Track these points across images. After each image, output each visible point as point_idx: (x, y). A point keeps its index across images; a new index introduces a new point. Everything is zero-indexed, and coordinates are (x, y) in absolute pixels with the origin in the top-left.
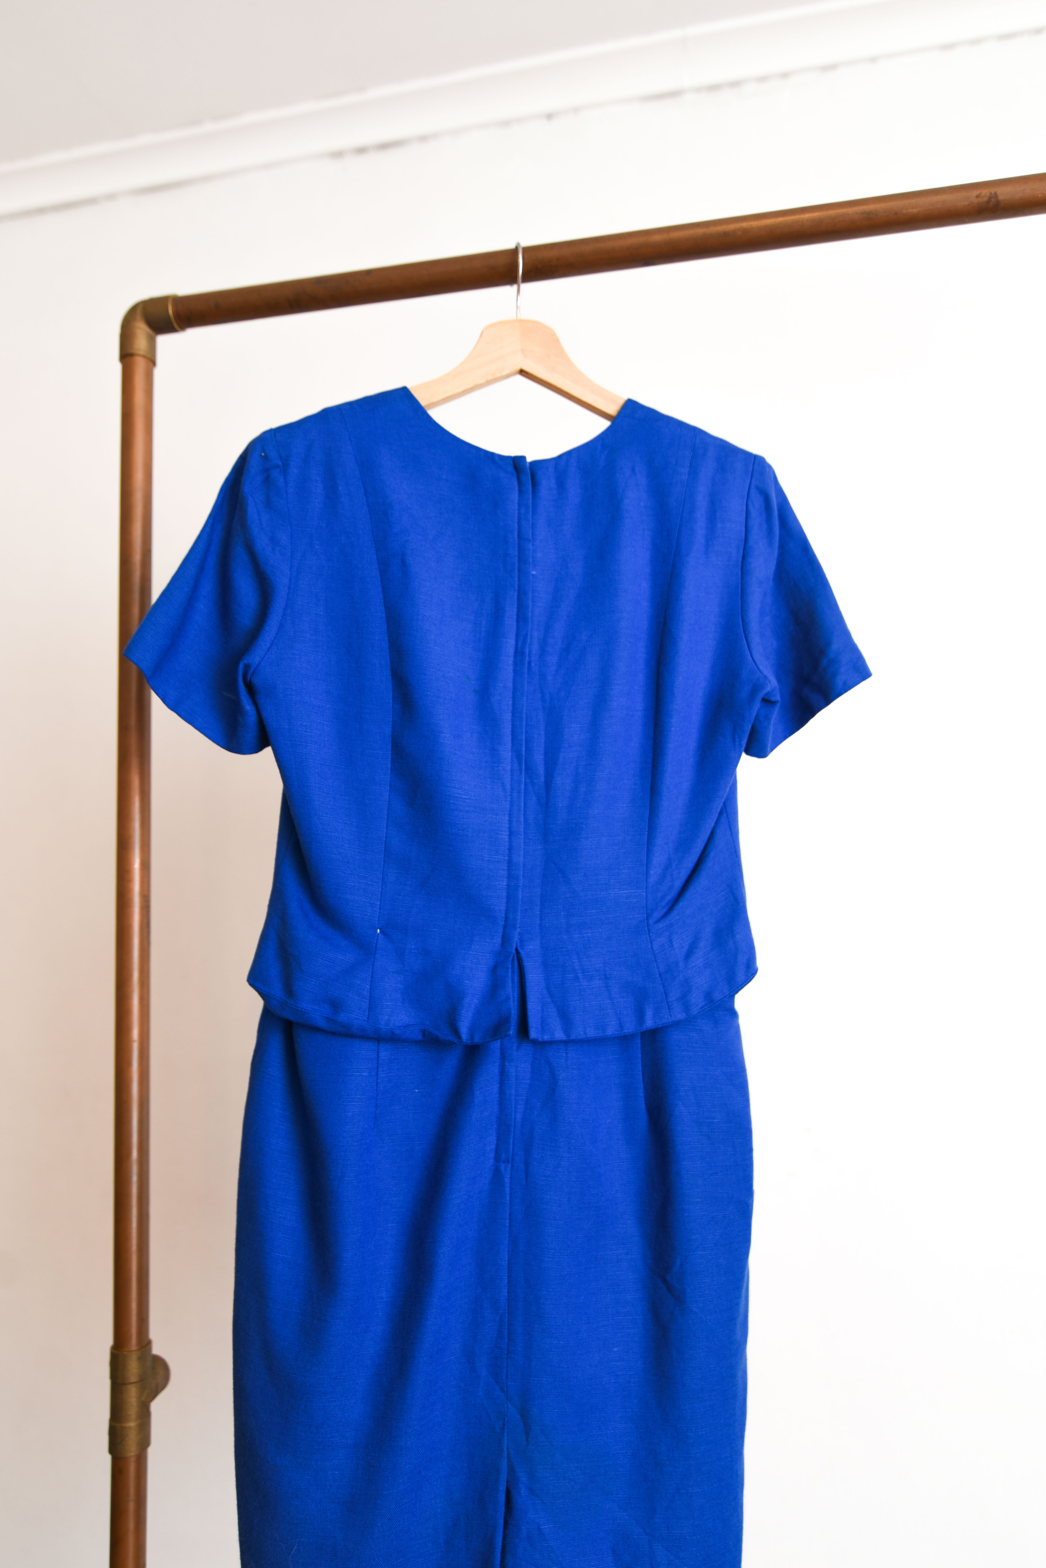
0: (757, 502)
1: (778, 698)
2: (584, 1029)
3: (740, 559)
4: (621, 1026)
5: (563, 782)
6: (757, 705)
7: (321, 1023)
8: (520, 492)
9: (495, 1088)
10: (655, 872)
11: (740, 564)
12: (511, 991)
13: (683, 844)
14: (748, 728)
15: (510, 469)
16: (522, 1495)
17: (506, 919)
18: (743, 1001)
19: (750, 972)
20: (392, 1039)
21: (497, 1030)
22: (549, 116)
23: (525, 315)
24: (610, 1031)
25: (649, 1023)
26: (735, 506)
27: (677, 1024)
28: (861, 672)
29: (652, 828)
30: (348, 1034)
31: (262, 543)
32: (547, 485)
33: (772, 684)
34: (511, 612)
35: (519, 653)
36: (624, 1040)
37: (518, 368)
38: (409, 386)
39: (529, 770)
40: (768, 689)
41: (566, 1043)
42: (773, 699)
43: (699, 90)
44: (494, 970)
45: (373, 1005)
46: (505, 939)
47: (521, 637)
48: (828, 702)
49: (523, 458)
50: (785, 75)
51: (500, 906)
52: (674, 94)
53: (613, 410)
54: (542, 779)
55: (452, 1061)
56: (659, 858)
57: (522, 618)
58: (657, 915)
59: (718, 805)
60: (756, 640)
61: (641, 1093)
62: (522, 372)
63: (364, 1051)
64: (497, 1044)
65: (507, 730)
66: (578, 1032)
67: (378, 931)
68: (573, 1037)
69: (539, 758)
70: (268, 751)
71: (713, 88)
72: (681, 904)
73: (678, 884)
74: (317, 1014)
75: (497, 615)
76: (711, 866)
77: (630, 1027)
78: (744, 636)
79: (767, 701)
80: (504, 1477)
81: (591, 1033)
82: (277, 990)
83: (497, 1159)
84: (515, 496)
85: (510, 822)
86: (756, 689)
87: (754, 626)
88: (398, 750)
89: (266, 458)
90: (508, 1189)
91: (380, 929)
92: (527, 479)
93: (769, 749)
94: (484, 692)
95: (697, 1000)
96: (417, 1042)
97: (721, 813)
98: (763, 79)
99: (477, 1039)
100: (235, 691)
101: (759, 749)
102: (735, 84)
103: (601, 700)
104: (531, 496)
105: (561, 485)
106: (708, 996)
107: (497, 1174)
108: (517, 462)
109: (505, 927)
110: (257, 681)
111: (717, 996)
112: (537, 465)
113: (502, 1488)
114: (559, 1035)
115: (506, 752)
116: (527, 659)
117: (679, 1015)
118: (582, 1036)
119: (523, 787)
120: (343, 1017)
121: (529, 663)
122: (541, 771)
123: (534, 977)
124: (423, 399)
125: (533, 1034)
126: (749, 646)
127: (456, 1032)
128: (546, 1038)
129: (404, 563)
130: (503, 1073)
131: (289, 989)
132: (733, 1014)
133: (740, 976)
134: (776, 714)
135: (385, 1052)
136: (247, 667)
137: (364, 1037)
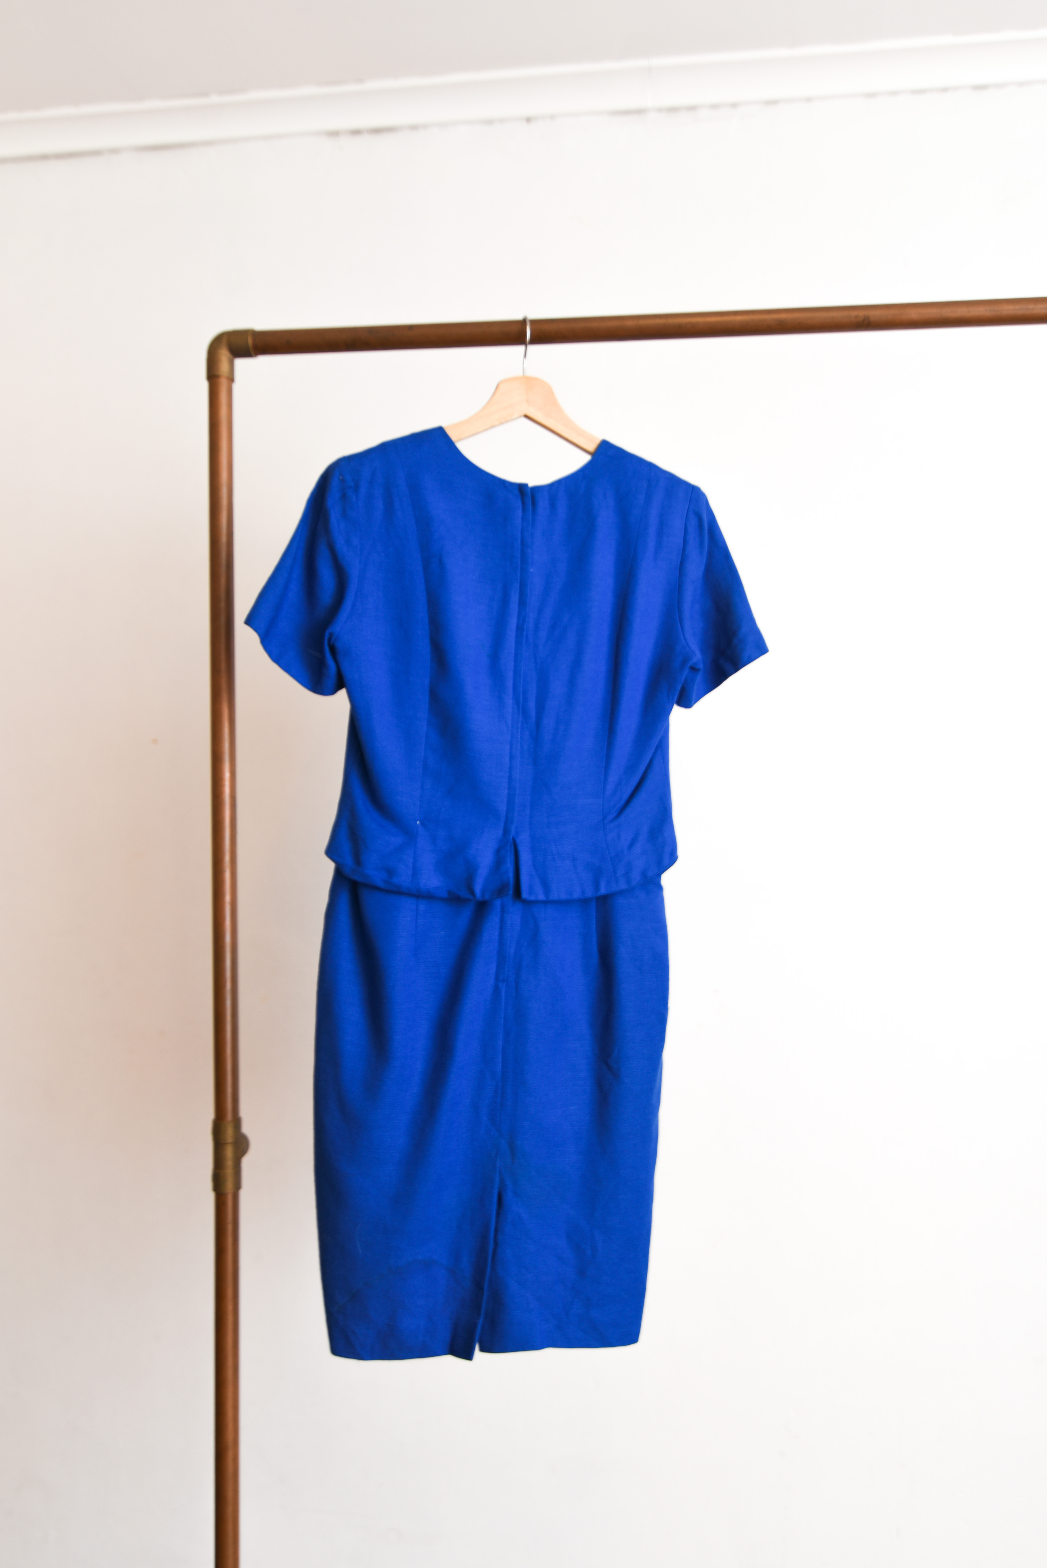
0: (693, 522)
1: (701, 666)
2: (560, 893)
3: (679, 564)
4: (583, 892)
5: (548, 722)
6: (686, 671)
7: (380, 884)
8: (524, 510)
9: (496, 932)
10: (610, 787)
11: (678, 567)
12: (510, 866)
13: (630, 769)
14: (679, 687)
15: (517, 492)
16: (509, 1196)
17: (507, 817)
18: (667, 879)
19: (672, 858)
20: (427, 896)
21: (500, 892)
22: (528, 120)
23: (529, 373)
24: (577, 895)
25: (603, 891)
26: (677, 524)
27: (621, 892)
28: (761, 649)
29: (609, 757)
30: (399, 892)
31: (340, 543)
32: (543, 504)
33: (697, 657)
34: (515, 598)
35: (520, 629)
36: (584, 902)
37: (524, 413)
38: (444, 425)
39: (525, 714)
40: (694, 660)
41: (545, 902)
42: (698, 667)
43: (660, 110)
44: (498, 851)
45: (415, 873)
46: (506, 831)
47: (521, 617)
48: (736, 669)
49: (526, 485)
50: (734, 105)
51: (502, 808)
52: (639, 112)
53: (592, 447)
54: (534, 720)
55: (467, 913)
56: (613, 778)
57: (522, 603)
58: (610, 817)
59: (655, 742)
60: (687, 624)
61: (594, 939)
62: (526, 416)
63: (408, 904)
64: (498, 903)
65: (510, 684)
66: (554, 896)
67: (418, 822)
68: (551, 898)
69: (532, 705)
70: (343, 694)
71: (673, 110)
72: (629, 810)
73: (626, 796)
74: (378, 878)
75: (505, 601)
76: (649, 785)
77: (589, 893)
78: (679, 621)
79: (694, 669)
80: (497, 1184)
81: (563, 896)
82: (349, 860)
83: (497, 979)
84: (519, 513)
85: (511, 749)
86: (685, 661)
87: (687, 614)
88: (434, 696)
89: (343, 481)
90: (503, 999)
91: (420, 821)
92: (529, 501)
93: (693, 702)
94: (495, 657)
95: (636, 877)
96: (442, 899)
97: (657, 748)
98: (715, 107)
99: (487, 897)
100: (322, 651)
101: (686, 702)
102: (692, 108)
103: (576, 665)
104: (531, 513)
105: (553, 505)
106: (644, 874)
107: (496, 989)
108: (522, 488)
109: (506, 823)
110: (338, 645)
111: (650, 874)
112: (537, 489)
113: (496, 1191)
114: (541, 897)
115: (509, 700)
116: (525, 633)
117: (623, 886)
118: (556, 898)
119: (520, 725)
120: (395, 880)
121: (527, 636)
122: (533, 713)
123: (525, 858)
124: (453, 435)
125: (525, 895)
126: (682, 628)
127: (472, 892)
128: (533, 898)
129: (441, 562)
130: (502, 922)
131: (358, 861)
132: (660, 888)
133: (666, 861)
134: (699, 678)
135: (422, 906)
136: (331, 635)
137: (408, 894)
